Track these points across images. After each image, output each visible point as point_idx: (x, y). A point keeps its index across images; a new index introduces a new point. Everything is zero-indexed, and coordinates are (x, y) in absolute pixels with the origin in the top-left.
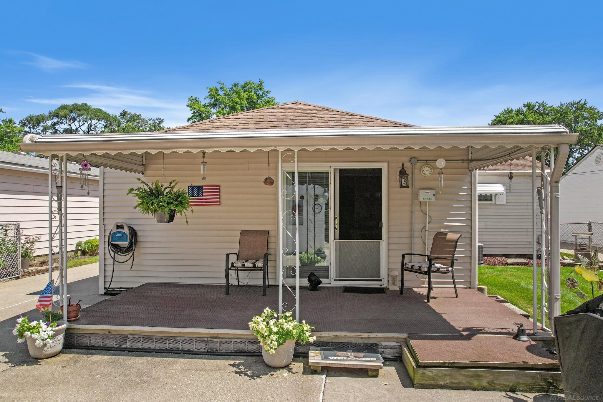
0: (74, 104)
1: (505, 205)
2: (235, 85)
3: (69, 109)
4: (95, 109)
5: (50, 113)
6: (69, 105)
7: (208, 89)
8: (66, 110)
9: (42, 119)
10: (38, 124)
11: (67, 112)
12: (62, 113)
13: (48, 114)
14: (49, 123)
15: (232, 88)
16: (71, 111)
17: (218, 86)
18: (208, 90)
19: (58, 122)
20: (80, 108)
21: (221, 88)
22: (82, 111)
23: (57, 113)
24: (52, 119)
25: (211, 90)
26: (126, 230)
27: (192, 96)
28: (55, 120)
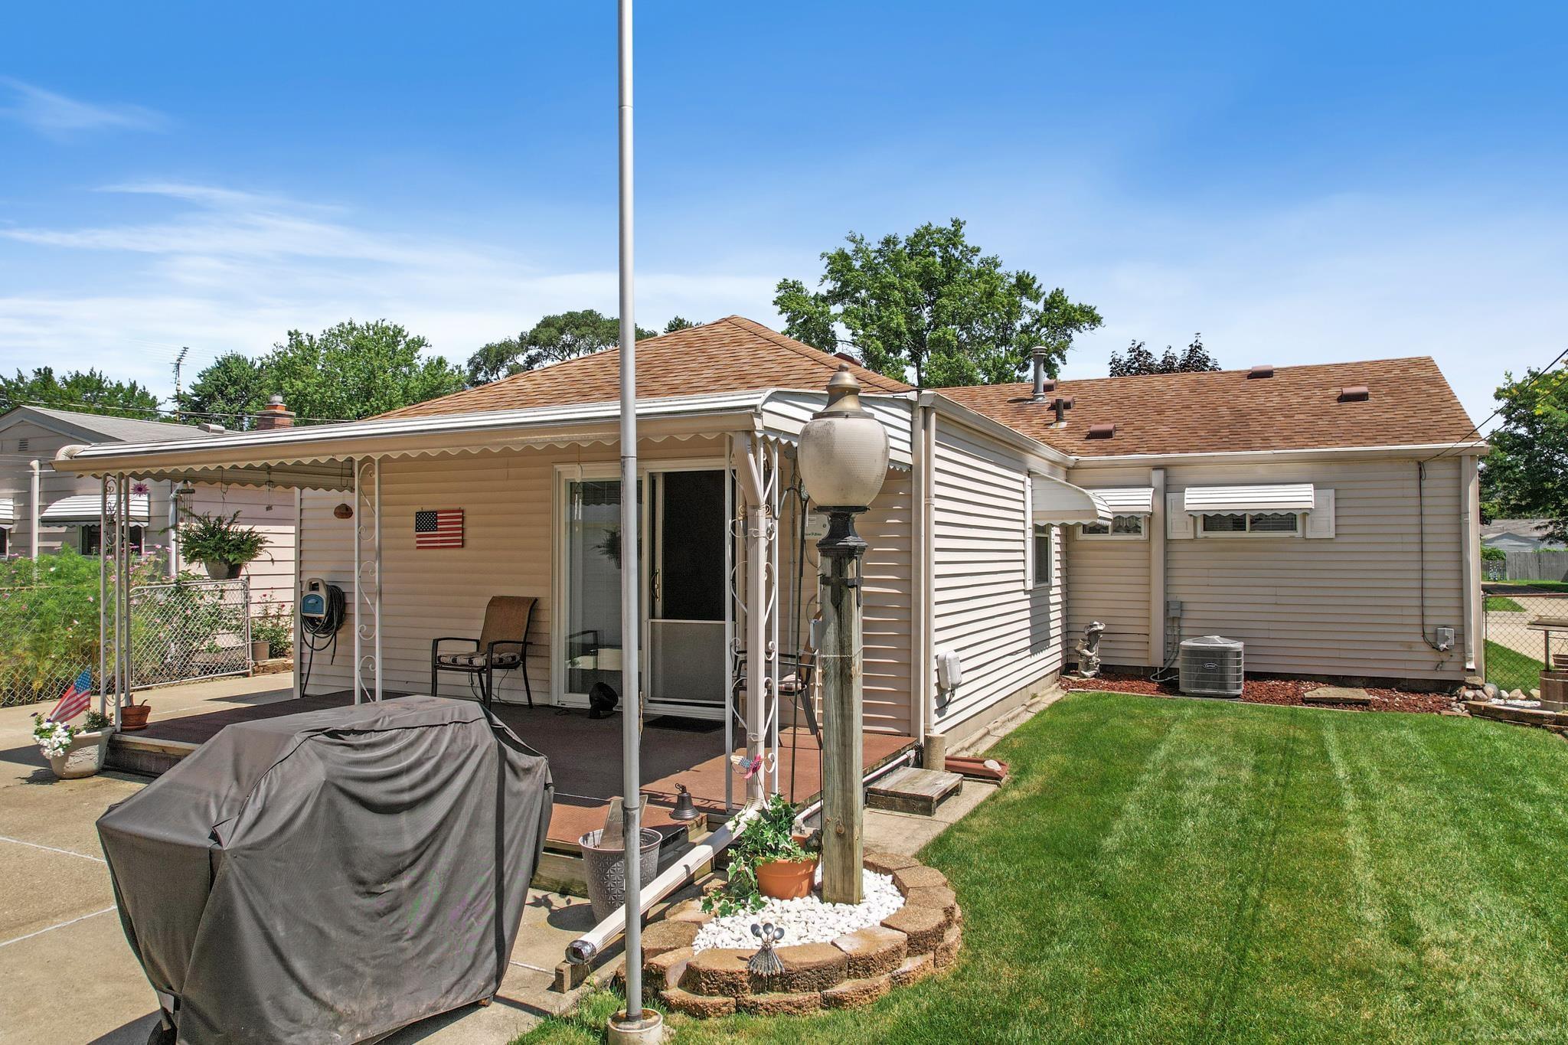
0: (569, 313)
1: (1334, 541)
2: (887, 242)
3: (557, 326)
4: (609, 321)
5: (522, 338)
6: (559, 317)
7: (826, 258)
8: (552, 329)
9: (507, 352)
10: (502, 361)
11: (554, 332)
12: (543, 337)
13: (518, 340)
14: (521, 359)
15: (879, 251)
16: (562, 331)
17: (849, 248)
18: (826, 261)
19: (539, 354)
20: (580, 321)
21: (856, 252)
22: (583, 329)
23: (535, 337)
24: (527, 350)
25: (832, 260)
26: (322, 593)
27: (785, 280)
28: (533, 351)
